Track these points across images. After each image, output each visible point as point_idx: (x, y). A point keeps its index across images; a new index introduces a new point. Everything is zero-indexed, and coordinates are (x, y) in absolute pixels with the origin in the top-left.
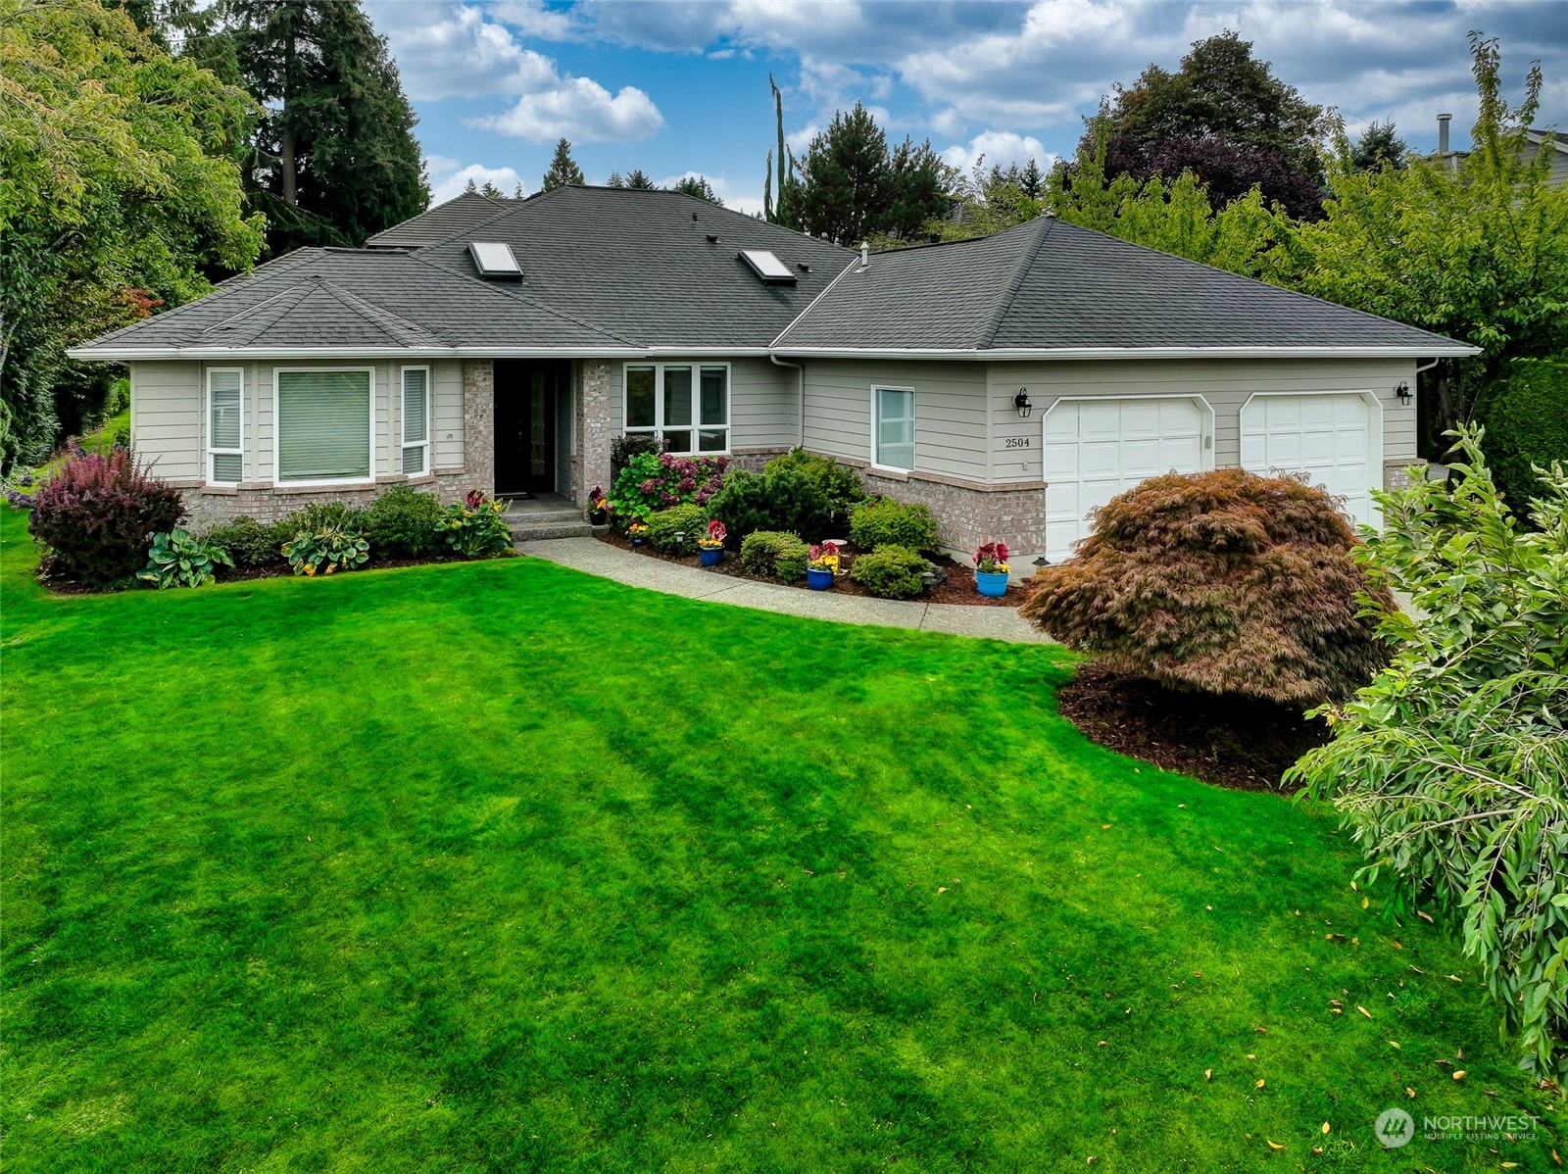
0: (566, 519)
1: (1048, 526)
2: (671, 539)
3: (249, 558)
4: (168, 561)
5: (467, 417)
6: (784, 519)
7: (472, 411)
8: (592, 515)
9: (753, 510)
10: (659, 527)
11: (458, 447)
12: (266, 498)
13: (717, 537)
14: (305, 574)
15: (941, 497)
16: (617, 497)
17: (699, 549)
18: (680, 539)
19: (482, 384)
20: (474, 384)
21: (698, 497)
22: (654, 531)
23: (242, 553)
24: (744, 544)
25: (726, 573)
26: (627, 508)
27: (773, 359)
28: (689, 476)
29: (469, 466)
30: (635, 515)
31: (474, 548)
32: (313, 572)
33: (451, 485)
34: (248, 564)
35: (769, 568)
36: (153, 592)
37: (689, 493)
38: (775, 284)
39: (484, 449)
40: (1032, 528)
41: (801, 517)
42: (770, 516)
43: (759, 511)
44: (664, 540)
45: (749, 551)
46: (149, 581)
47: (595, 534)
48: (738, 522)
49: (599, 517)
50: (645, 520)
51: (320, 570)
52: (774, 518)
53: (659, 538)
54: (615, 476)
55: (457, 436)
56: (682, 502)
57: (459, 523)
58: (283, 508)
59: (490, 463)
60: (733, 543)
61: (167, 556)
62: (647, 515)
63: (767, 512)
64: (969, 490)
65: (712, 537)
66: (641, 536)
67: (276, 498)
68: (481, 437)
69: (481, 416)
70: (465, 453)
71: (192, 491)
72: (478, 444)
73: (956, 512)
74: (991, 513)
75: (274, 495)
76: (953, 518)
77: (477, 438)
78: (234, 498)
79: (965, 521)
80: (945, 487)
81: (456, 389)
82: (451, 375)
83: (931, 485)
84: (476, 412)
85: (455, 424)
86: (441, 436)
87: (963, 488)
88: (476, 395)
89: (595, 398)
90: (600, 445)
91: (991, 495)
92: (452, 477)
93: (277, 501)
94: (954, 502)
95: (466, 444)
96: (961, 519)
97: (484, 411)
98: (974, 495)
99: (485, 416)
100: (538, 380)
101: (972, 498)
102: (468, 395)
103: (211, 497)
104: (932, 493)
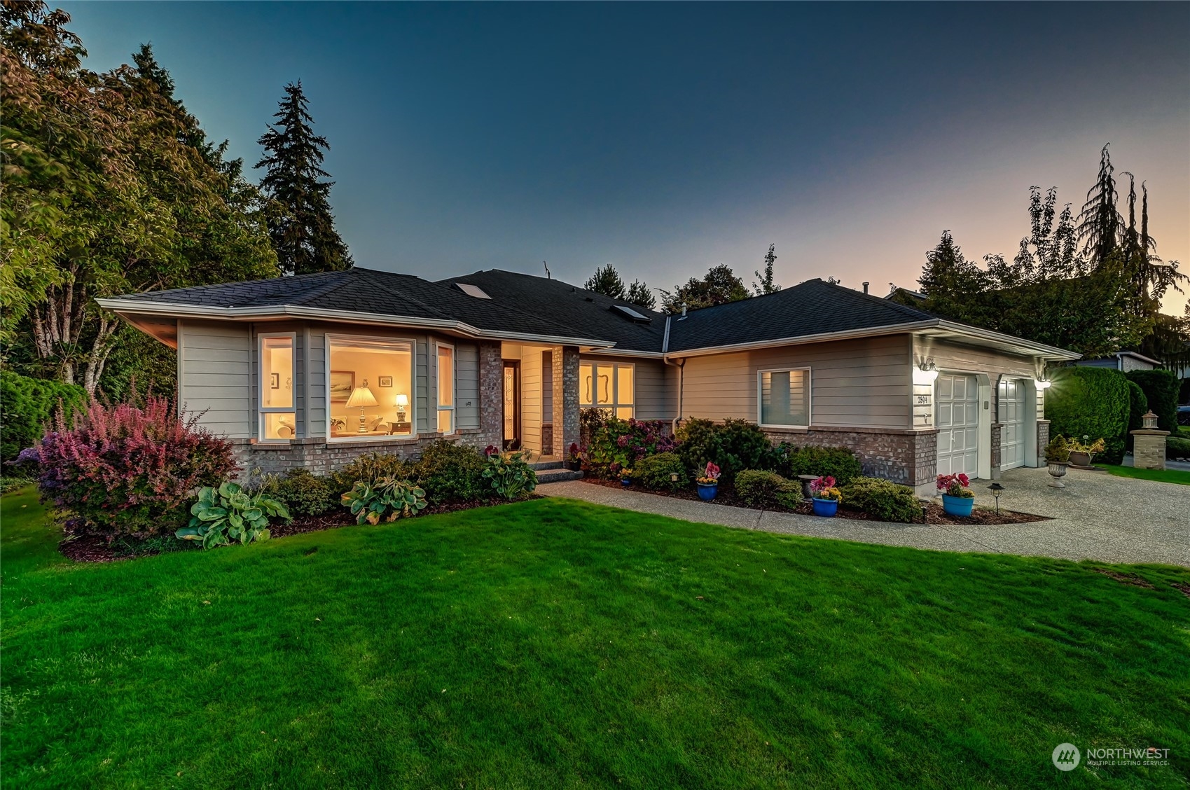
0: (552, 468)
3: (306, 509)
4: (215, 516)
5: (483, 388)
7: (486, 384)
8: (571, 464)
11: (473, 412)
12: (319, 452)
13: (713, 476)
14: (368, 522)
15: (850, 442)
17: (698, 485)
18: (675, 478)
19: (493, 363)
20: (487, 364)
23: (299, 504)
27: (665, 360)
29: (484, 427)
32: (376, 520)
33: (471, 442)
34: (306, 514)
35: (767, 499)
36: (196, 554)
38: (640, 322)
39: (495, 414)
40: (932, 463)
46: (191, 541)
49: (577, 465)
51: (383, 519)
55: (474, 404)
58: (335, 461)
59: (500, 425)
60: (727, 479)
61: (214, 512)
64: (889, 435)
65: (709, 476)
66: (628, 477)
67: (328, 452)
68: (492, 405)
69: (493, 388)
70: (480, 417)
71: (243, 448)
72: (490, 410)
73: (871, 453)
74: (916, 451)
75: (326, 448)
76: (866, 457)
77: (490, 406)
78: (287, 453)
79: (883, 458)
80: (855, 435)
81: (473, 367)
82: (469, 356)
83: (837, 434)
84: (489, 385)
85: (472, 395)
86: (462, 403)
87: (881, 434)
88: (489, 372)
89: (570, 378)
90: (573, 413)
91: (917, 437)
92: (470, 436)
93: (330, 455)
94: (867, 445)
95: (480, 410)
96: (878, 458)
97: (495, 384)
98: (896, 439)
99: (495, 388)
100: (509, 373)
101: (892, 441)
102: (482, 371)
103: (263, 452)
104: (839, 440)
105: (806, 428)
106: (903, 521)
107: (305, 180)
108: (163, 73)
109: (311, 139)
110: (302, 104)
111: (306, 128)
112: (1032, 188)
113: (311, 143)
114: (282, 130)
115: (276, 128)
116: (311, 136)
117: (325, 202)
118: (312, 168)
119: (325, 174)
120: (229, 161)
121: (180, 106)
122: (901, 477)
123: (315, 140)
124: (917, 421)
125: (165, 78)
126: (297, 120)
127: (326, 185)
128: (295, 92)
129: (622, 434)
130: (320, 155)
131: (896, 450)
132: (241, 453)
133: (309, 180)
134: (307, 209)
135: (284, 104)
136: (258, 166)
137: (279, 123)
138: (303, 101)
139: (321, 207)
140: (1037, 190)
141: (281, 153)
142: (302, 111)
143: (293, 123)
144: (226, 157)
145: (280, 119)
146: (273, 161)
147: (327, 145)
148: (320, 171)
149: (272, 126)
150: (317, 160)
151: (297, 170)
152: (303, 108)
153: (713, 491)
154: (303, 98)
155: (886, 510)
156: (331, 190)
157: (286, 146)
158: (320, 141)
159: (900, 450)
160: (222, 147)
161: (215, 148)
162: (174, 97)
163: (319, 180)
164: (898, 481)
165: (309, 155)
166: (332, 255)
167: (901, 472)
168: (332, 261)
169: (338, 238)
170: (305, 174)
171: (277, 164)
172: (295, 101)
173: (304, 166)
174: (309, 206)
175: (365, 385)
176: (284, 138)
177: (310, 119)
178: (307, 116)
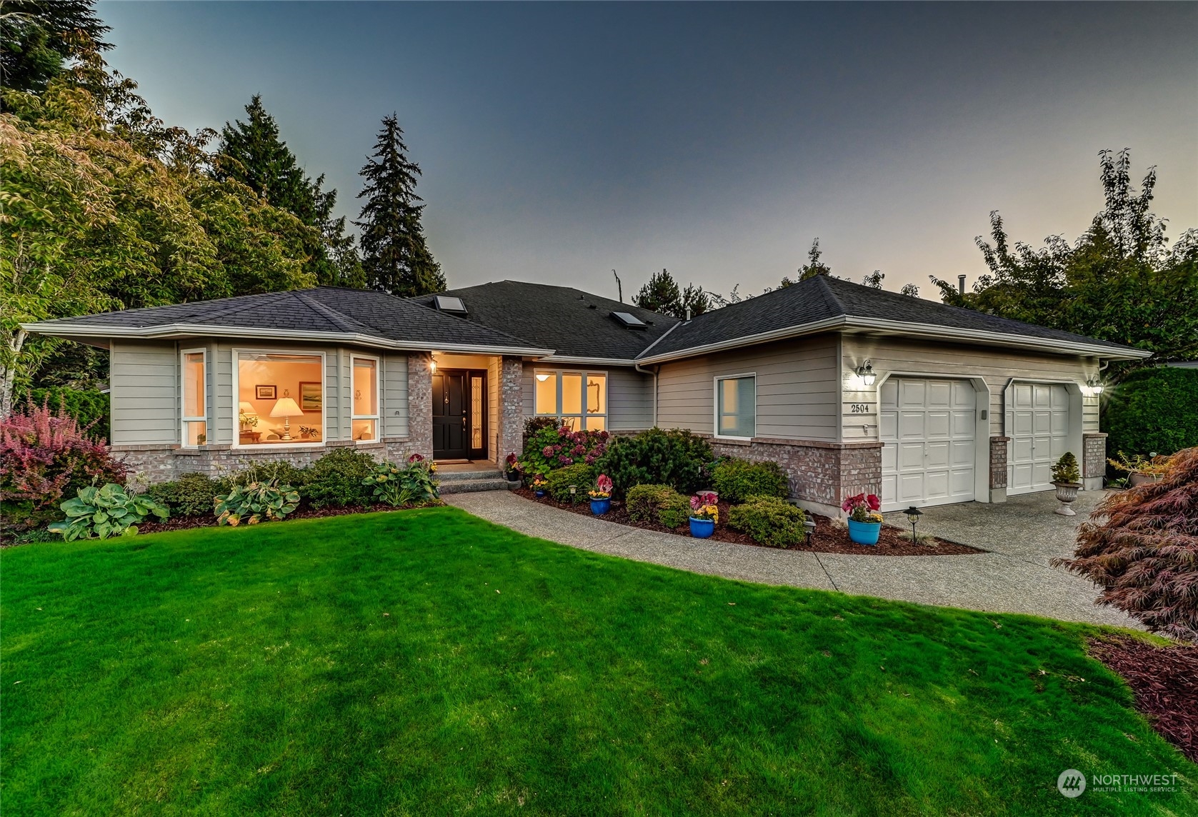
0: (489, 477)
1: (884, 479)
2: (565, 491)
5: (411, 398)
6: (659, 475)
7: (414, 394)
8: (508, 473)
9: (634, 467)
10: (557, 481)
11: (402, 421)
12: (224, 458)
13: (604, 489)
14: (228, 524)
15: (786, 456)
16: (526, 460)
17: (589, 499)
18: (573, 491)
19: (423, 373)
20: (416, 373)
21: (587, 459)
22: (552, 484)
23: (179, 505)
24: (629, 495)
25: (613, 520)
26: (534, 468)
27: (637, 367)
28: (581, 443)
29: (412, 435)
30: (538, 473)
31: (400, 499)
32: (237, 522)
33: (398, 450)
35: (650, 515)
36: (56, 545)
37: (580, 456)
38: (634, 327)
39: (424, 423)
40: (872, 481)
41: (674, 473)
42: (647, 471)
43: (638, 467)
44: (560, 492)
45: (633, 502)
47: (510, 488)
48: (621, 477)
49: (514, 475)
50: (546, 476)
51: (244, 521)
52: (650, 473)
53: (556, 490)
54: (525, 444)
55: (403, 413)
56: (574, 463)
57: (385, 477)
58: (241, 467)
59: (430, 434)
60: (618, 493)
61: (83, 509)
62: (547, 473)
63: (644, 469)
64: (818, 448)
65: (602, 490)
66: (542, 489)
67: (234, 458)
68: (422, 414)
69: (422, 398)
70: (409, 426)
71: (167, 453)
72: (419, 419)
73: (803, 468)
74: (842, 468)
75: (231, 455)
76: (799, 473)
77: (419, 415)
78: (198, 458)
79: (813, 475)
80: (790, 448)
81: (402, 377)
82: (398, 366)
83: (774, 447)
84: (418, 394)
85: (401, 404)
86: (391, 413)
87: (811, 447)
88: (417, 382)
89: (511, 388)
90: (514, 422)
91: (843, 452)
92: (398, 445)
93: (235, 460)
94: (799, 460)
95: (409, 419)
96: (809, 474)
97: (424, 394)
98: (823, 453)
99: (425, 398)
100: (476, 382)
101: (821, 455)
102: (410, 382)
103: (182, 458)
104: (776, 453)
105: (749, 439)
106: (778, 546)
107: (399, 205)
108: (269, 119)
109: (405, 166)
110: (398, 134)
111: (401, 156)
112: (1102, 152)
113: (405, 170)
114: (380, 160)
115: (373, 159)
116: (405, 164)
117: (418, 224)
118: (406, 193)
119: (418, 198)
120: (326, 193)
121: (284, 147)
122: (828, 497)
123: (409, 167)
124: (845, 433)
125: (271, 123)
126: (393, 151)
127: (419, 208)
128: (391, 124)
129: (548, 444)
130: (414, 181)
131: (824, 466)
132: (165, 457)
133: (404, 205)
134: (403, 232)
135: (382, 136)
136: (360, 196)
137: (377, 155)
138: (398, 132)
139: (413, 229)
140: (1108, 154)
141: (380, 182)
142: (397, 141)
143: (389, 153)
144: (324, 190)
145: (379, 150)
146: (373, 189)
147: (419, 171)
148: (413, 196)
149: (371, 158)
150: (411, 187)
151: (394, 196)
152: (398, 138)
153: (602, 505)
154: (398, 129)
155: (760, 533)
156: (423, 212)
157: (384, 174)
158: (413, 167)
159: (827, 466)
160: (319, 180)
161: (313, 182)
162: (279, 140)
163: (412, 203)
164: (826, 502)
165: (404, 183)
166: (423, 274)
167: (828, 490)
168: (423, 280)
169: (428, 256)
170: (401, 200)
171: (377, 193)
172: (391, 133)
173: (399, 192)
174: (405, 230)
175: (286, 395)
176: (383, 168)
177: (405, 148)
178: (401, 145)
